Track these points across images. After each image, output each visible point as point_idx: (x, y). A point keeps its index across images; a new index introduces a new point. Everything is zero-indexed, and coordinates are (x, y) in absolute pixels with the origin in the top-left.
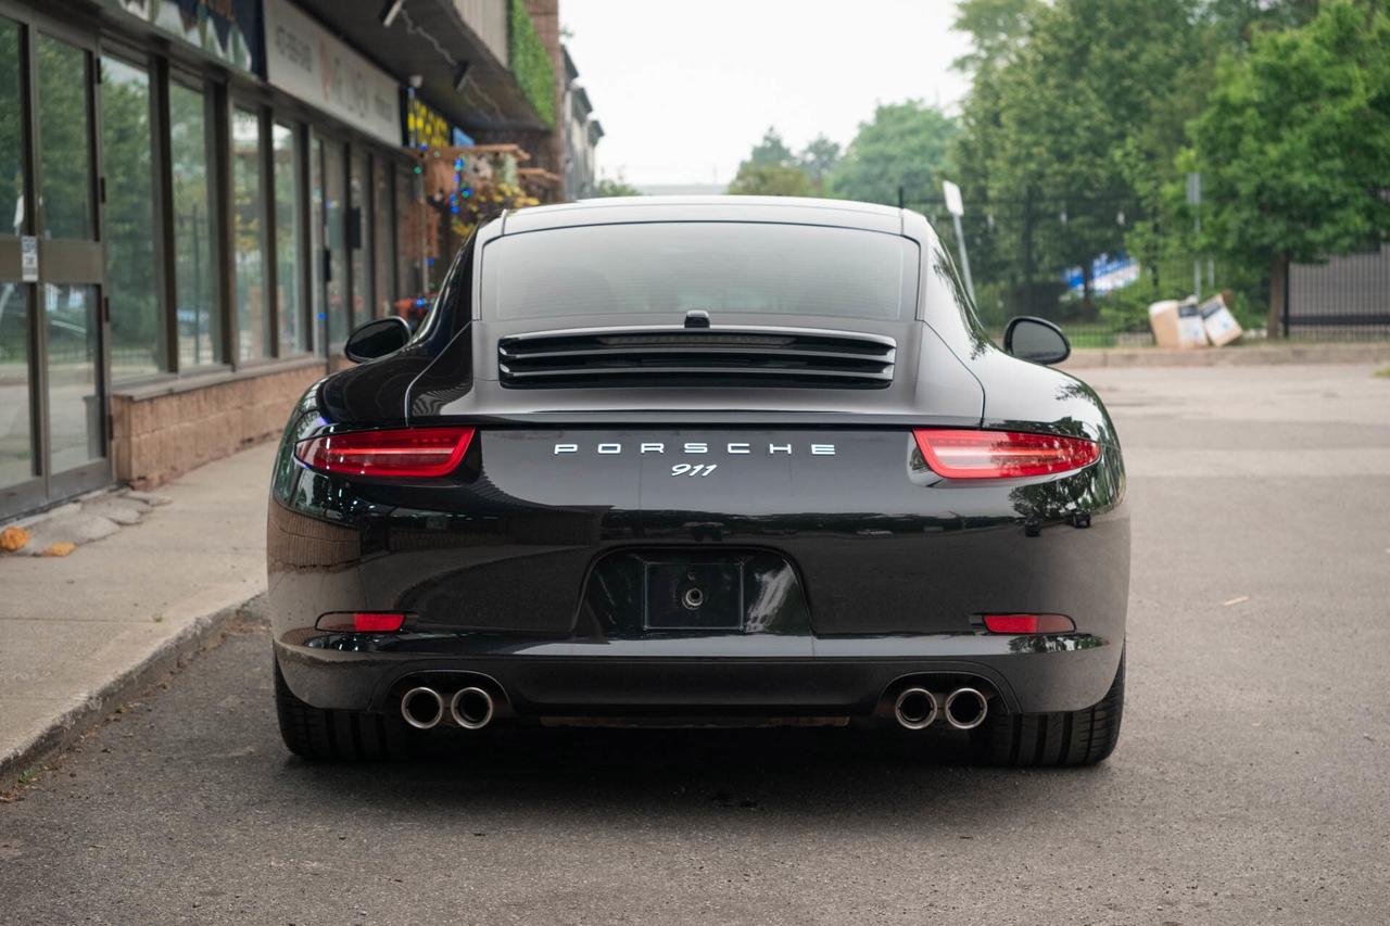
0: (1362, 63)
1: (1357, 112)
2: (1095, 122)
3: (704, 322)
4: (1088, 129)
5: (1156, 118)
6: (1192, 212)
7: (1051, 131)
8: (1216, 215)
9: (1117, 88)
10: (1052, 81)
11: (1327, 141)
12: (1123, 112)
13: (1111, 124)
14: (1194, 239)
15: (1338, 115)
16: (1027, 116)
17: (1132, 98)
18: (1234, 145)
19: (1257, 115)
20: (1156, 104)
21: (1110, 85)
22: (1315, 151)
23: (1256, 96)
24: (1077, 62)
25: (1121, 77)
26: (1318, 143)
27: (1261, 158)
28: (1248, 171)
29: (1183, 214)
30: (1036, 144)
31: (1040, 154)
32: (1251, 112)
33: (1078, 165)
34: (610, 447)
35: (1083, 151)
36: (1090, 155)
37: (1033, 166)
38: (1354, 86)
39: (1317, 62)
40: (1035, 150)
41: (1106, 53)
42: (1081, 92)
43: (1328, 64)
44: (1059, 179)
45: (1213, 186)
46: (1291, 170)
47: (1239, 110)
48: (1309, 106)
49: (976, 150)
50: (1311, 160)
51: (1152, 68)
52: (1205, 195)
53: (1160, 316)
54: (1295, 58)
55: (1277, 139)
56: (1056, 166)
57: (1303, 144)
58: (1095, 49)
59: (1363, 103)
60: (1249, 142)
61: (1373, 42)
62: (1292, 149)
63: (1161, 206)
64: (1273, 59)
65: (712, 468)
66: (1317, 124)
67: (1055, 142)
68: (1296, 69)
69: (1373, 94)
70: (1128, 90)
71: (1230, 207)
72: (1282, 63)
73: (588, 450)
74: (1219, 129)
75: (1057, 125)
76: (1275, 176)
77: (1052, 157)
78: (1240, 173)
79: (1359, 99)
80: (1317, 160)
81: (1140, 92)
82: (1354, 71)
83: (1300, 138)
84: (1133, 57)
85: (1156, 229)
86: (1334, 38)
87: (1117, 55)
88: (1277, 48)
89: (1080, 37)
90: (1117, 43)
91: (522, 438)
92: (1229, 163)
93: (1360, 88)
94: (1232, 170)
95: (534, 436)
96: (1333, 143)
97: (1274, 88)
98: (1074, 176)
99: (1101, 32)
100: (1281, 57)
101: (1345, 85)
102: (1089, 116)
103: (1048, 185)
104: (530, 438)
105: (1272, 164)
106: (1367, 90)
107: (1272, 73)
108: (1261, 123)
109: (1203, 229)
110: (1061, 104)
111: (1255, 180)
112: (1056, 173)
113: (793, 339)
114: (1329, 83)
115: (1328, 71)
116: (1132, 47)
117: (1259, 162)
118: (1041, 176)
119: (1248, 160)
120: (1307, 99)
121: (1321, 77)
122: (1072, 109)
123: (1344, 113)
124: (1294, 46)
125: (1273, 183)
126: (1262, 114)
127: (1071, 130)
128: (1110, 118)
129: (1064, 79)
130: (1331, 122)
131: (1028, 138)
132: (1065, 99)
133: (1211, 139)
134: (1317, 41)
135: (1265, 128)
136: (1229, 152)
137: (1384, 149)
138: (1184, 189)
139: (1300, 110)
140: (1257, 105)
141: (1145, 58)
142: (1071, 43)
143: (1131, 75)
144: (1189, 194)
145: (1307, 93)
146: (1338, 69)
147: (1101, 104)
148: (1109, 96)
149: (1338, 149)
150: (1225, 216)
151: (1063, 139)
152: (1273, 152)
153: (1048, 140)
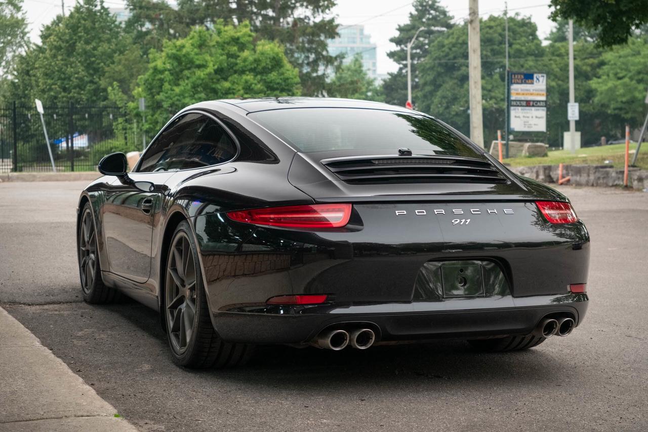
0: (211, 55)
1: (210, 74)
2: (80, 76)
3: (409, 153)
4: (77, 78)
5: (107, 74)
6: (142, 114)
7: (60, 78)
8: (152, 116)
9: (88, 62)
10: (60, 58)
11: (198, 86)
12: (91, 72)
13: (87, 77)
14: (143, 125)
15: (202, 76)
16: (49, 72)
17: (95, 66)
18: (161, 87)
19: (169, 75)
20: (106, 69)
21: (86, 60)
22: (193, 90)
23: (168, 66)
24: (71, 50)
25: (90, 57)
26: (195, 87)
27: (172, 92)
28: (167, 97)
29: (138, 115)
30: (53, 84)
31: (56, 88)
32: (167, 73)
33: (73, 93)
34: (420, 211)
35: (75, 88)
36: (78, 89)
37: (52, 93)
38: (208, 63)
39: (193, 53)
40: (53, 87)
41: (84, 46)
42: (73, 62)
43: (197, 54)
44: (64, 99)
45: (150, 103)
46: (184, 97)
47: (162, 72)
48: (190, 71)
49: (19, 86)
50: (192, 93)
51: (103, 53)
52: (147, 107)
53: (131, 158)
54: (184, 51)
55: (178, 85)
56: (63, 94)
57: (189, 87)
58: (78, 44)
59: (212, 71)
60: (167, 86)
61: (214, 46)
62: (185, 89)
63: (128, 112)
64: (174, 51)
65: (469, 221)
66: (194, 79)
67: (63, 83)
68: (184, 56)
69: (216, 67)
70: (93, 62)
71: (159, 112)
72: (178, 53)
73: (411, 213)
74: (153, 80)
75: (63, 76)
76: (178, 100)
77: (61, 90)
78: (163, 98)
79: (211, 69)
80: (194, 94)
81: (99, 64)
82: (208, 58)
83: (187, 84)
84: (95, 49)
85: (126, 121)
86: (198, 43)
87: (89, 47)
88: (176, 47)
89: (71, 39)
90: (87, 42)
91: (377, 208)
92: (158, 94)
93: (211, 64)
94: (160, 97)
95: (382, 207)
96: (200, 87)
97: (176, 64)
98: (71, 98)
99: (80, 37)
100: (177, 51)
101: (204, 63)
102: (78, 73)
103: (59, 102)
104: (381, 208)
105: (176, 95)
106: (214, 65)
107: (175, 58)
108: (171, 78)
109: (146, 121)
110: (65, 67)
111: (170, 102)
112: (63, 97)
113: (455, 161)
114: (198, 62)
115: (196, 57)
116: (94, 44)
117: (171, 94)
118: (56, 98)
119: (167, 93)
120: (189, 69)
121: (195, 60)
122: (69, 70)
123: (204, 74)
124: (183, 47)
125: (178, 103)
126: (172, 74)
127: (69, 79)
128: (86, 74)
129: (65, 57)
130: (199, 78)
131: (49, 81)
132: (66, 65)
133: (150, 84)
134: (192, 45)
135: (172, 79)
136: (158, 90)
137: (220, 90)
138: (138, 104)
139: (186, 73)
140: (169, 70)
141: (100, 49)
142: (67, 42)
143: (94, 56)
144: (140, 107)
145: (189, 66)
146: (200, 57)
147: (82, 68)
148: (85, 65)
149: (202, 89)
150: (156, 116)
151: (66, 82)
152: (177, 90)
153: (59, 83)
